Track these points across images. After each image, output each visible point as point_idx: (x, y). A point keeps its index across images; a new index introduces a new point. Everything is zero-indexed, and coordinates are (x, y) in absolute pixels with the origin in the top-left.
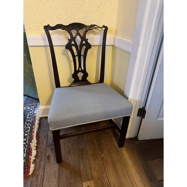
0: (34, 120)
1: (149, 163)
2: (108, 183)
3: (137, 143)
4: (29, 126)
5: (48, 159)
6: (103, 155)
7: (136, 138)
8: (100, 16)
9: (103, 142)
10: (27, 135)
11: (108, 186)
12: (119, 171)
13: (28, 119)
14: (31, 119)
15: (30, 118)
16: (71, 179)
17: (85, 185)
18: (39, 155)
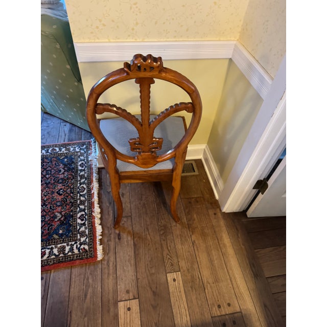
0: (91, 174)
1: (258, 252)
2: (200, 276)
3: (244, 220)
4: (84, 183)
5: (119, 239)
6: (194, 237)
7: (243, 213)
9: (195, 216)
10: (84, 199)
11: (199, 280)
12: (216, 262)
13: (81, 171)
14: (84, 170)
15: (83, 168)
16: (151, 268)
17: (170, 277)
18: (106, 232)
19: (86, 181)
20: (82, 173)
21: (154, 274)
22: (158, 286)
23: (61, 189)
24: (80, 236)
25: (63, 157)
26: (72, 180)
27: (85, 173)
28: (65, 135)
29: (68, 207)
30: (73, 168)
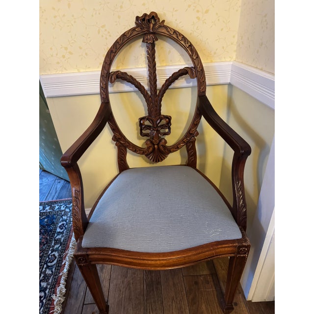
0: (69, 238)
4: (57, 250)
8: (198, 18)
13: (59, 233)
15: (62, 231)
19: (60, 248)
20: (60, 236)
27: (62, 236)
28: (56, 193)
30: (51, 231)
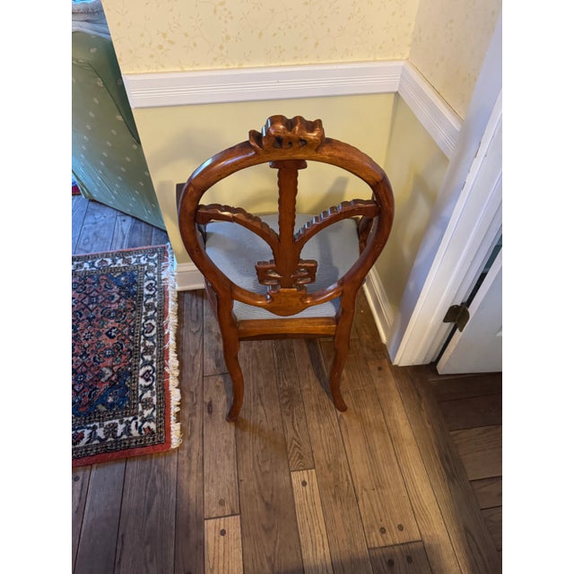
1: (456, 435)
2: (349, 478)
3: (432, 379)
4: (152, 317)
5: (210, 412)
7: (431, 367)
9: (344, 372)
10: (151, 344)
11: (349, 484)
12: (379, 452)
13: (148, 296)
14: (153, 295)
15: (152, 293)
16: (264, 462)
17: (297, 478)
18: (188, 400)
19: (156, 314)
20: (151, 300)
21: (267, 472)
22: (275, 493)
23: (114, 328)
24: (143, 406)
25: (118, 274)
26: (132, 312)
27: (155, 300)
28: (124, 238)
29: (124, 357)
30: (135, 293)
